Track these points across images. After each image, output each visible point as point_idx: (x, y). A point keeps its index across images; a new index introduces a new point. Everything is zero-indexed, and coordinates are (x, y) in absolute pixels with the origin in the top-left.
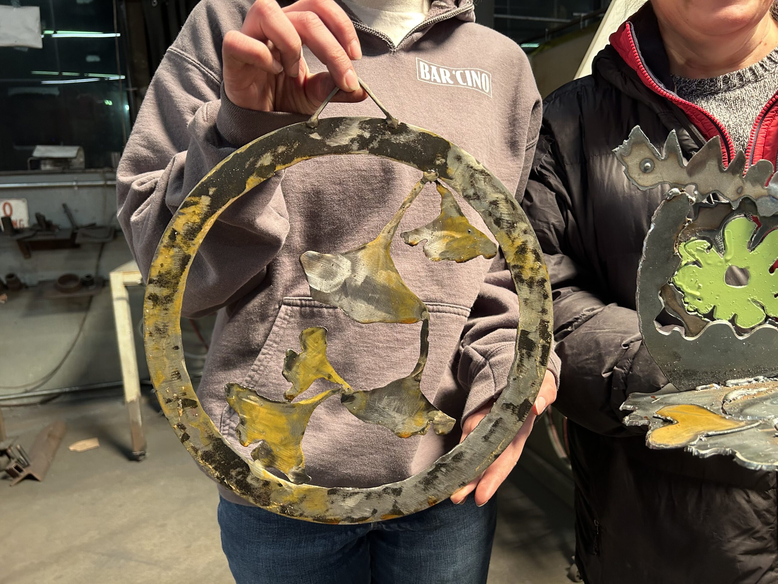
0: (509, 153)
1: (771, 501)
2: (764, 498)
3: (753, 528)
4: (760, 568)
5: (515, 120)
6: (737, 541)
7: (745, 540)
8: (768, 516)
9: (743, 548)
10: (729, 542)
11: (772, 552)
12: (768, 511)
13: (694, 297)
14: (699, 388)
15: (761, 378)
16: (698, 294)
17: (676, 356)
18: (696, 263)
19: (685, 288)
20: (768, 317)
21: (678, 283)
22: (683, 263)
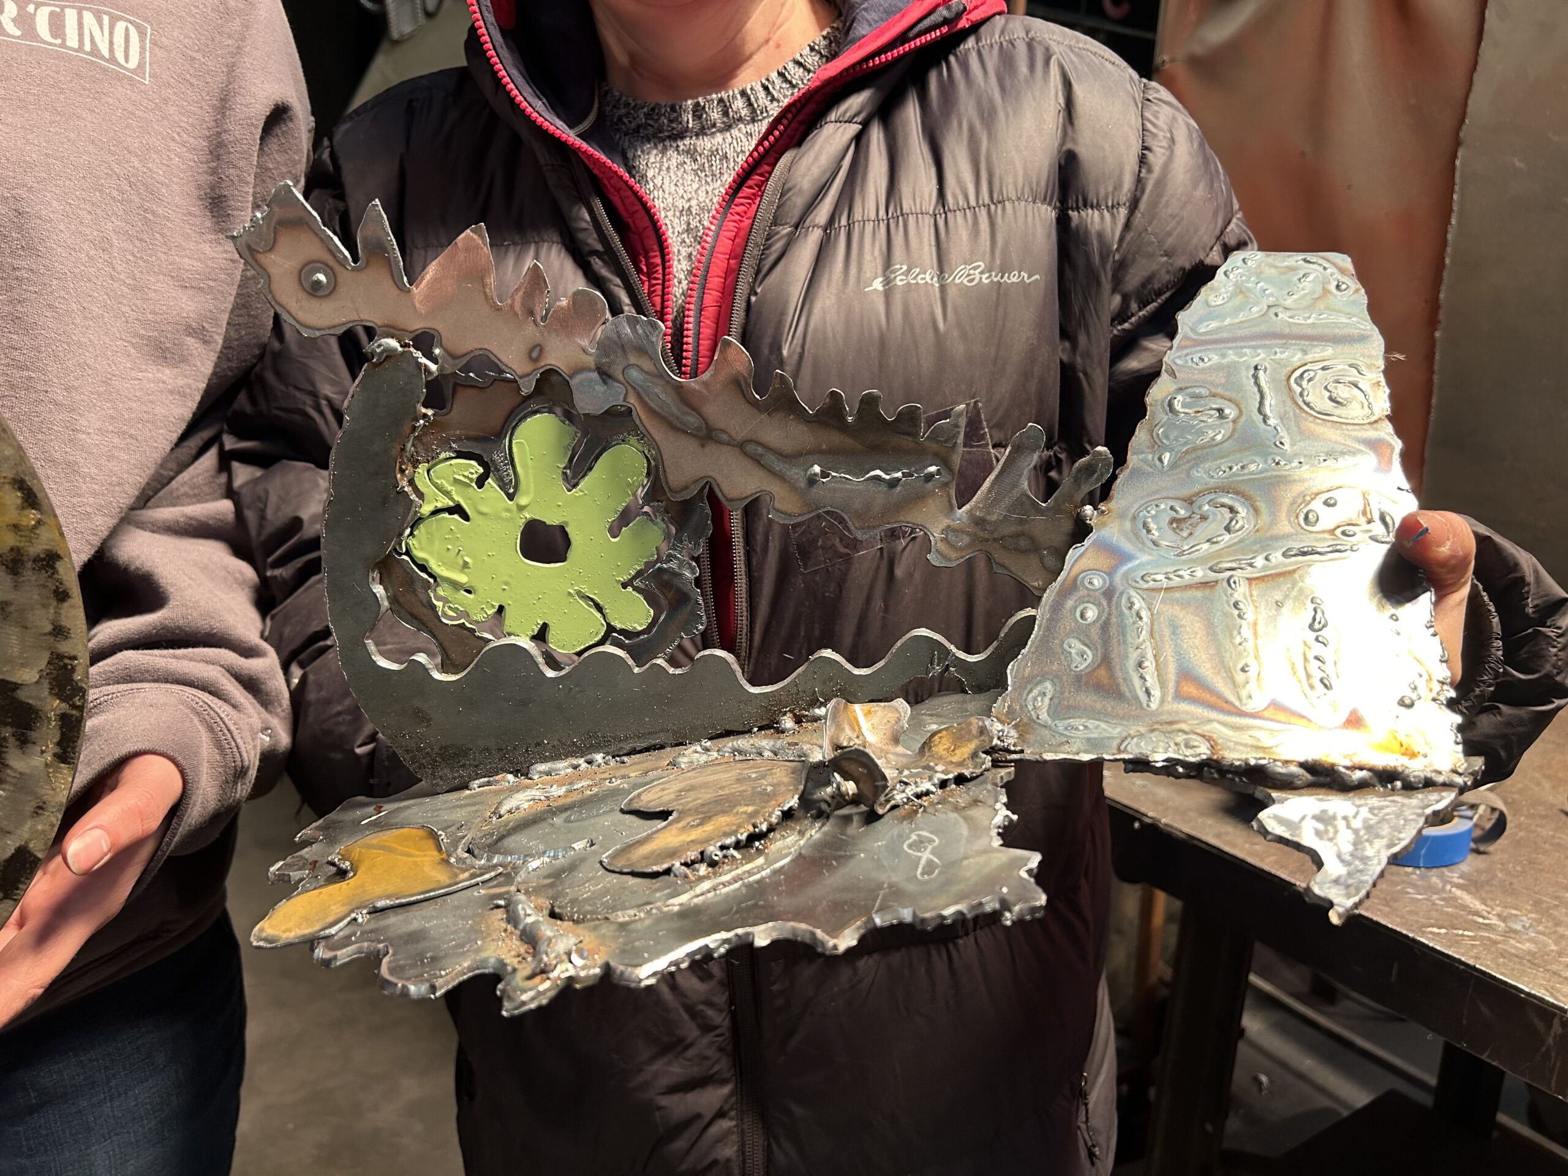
0: (208, 224)
1: (712, 984)
2: (702, 979)
3: (681, 1040)
4: (698, 1116)
5: (221, 145)
6: (655, 1067)
7: (669, 1063)
8: (710, 1012)
9: (665, 1082)
10: (640, 1070)
11: (723, 1082)
12: (709, 1004)
13: (456, 585)
14: (475, 784)
15: (599, 757)
16: (462, 578)
17: (421, 717)
18: (457, 510)
19: (434, 566)
20: (611, 629)
21: (418, 554)
22: (426, 509)
